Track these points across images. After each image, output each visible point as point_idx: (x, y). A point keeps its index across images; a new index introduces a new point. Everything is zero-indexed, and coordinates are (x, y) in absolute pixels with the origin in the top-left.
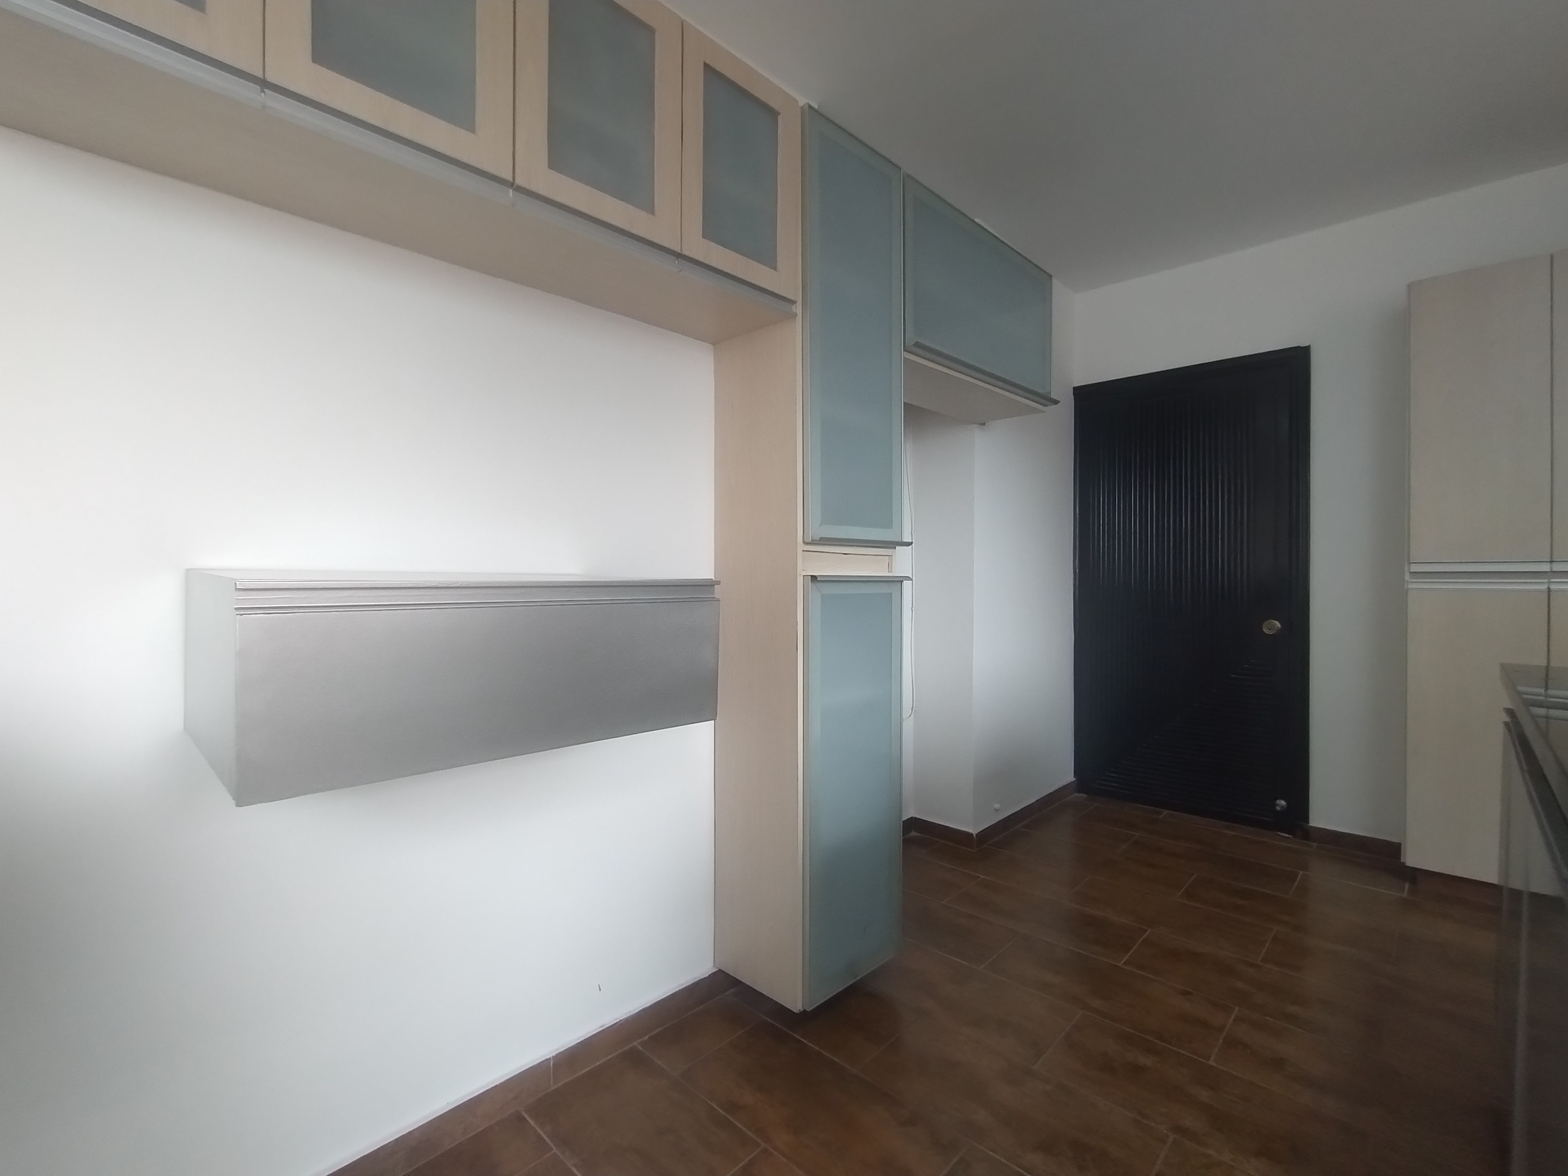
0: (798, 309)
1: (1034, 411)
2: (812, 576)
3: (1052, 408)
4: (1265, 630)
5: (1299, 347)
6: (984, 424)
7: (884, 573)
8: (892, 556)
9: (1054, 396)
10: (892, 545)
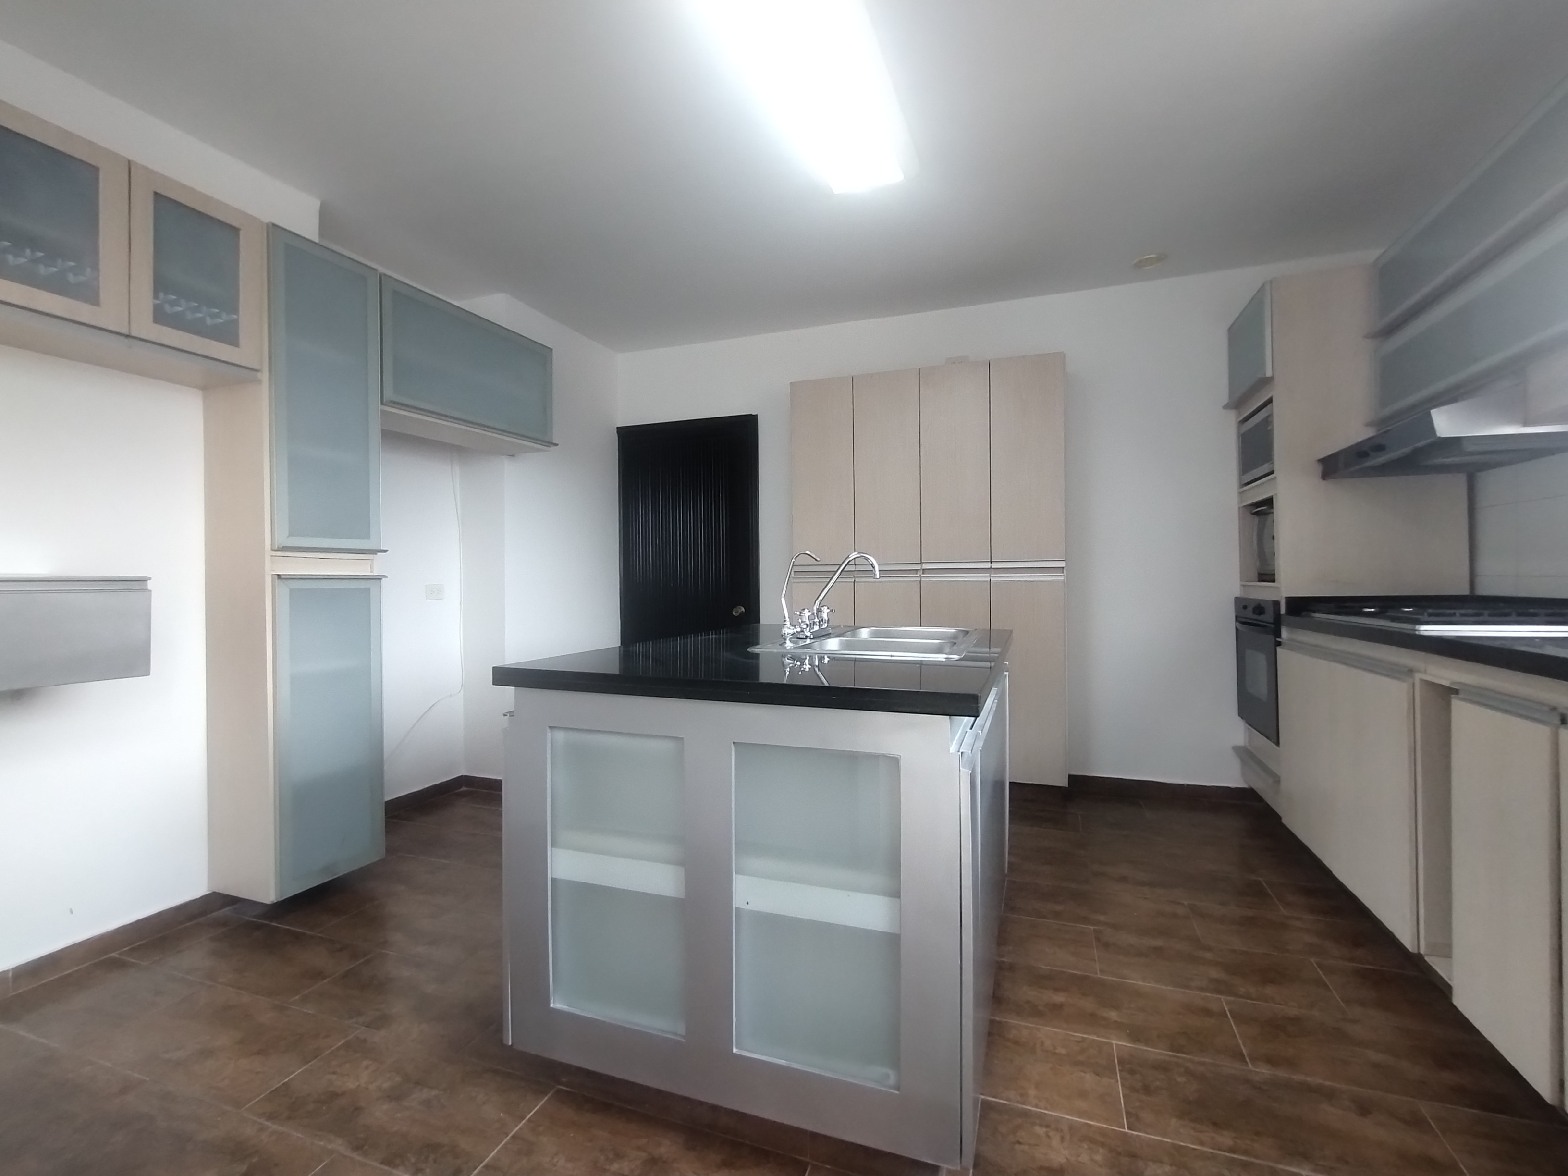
0: (265, 376)
1: (538, 450)
2: (278, 575)
3: (553, 448)
4: (734, 613)
5: (751, 415)
6: (513, 456)
7: (368, 573)
8: (373, 560)
9: (554, 442)
10: (374, 552)
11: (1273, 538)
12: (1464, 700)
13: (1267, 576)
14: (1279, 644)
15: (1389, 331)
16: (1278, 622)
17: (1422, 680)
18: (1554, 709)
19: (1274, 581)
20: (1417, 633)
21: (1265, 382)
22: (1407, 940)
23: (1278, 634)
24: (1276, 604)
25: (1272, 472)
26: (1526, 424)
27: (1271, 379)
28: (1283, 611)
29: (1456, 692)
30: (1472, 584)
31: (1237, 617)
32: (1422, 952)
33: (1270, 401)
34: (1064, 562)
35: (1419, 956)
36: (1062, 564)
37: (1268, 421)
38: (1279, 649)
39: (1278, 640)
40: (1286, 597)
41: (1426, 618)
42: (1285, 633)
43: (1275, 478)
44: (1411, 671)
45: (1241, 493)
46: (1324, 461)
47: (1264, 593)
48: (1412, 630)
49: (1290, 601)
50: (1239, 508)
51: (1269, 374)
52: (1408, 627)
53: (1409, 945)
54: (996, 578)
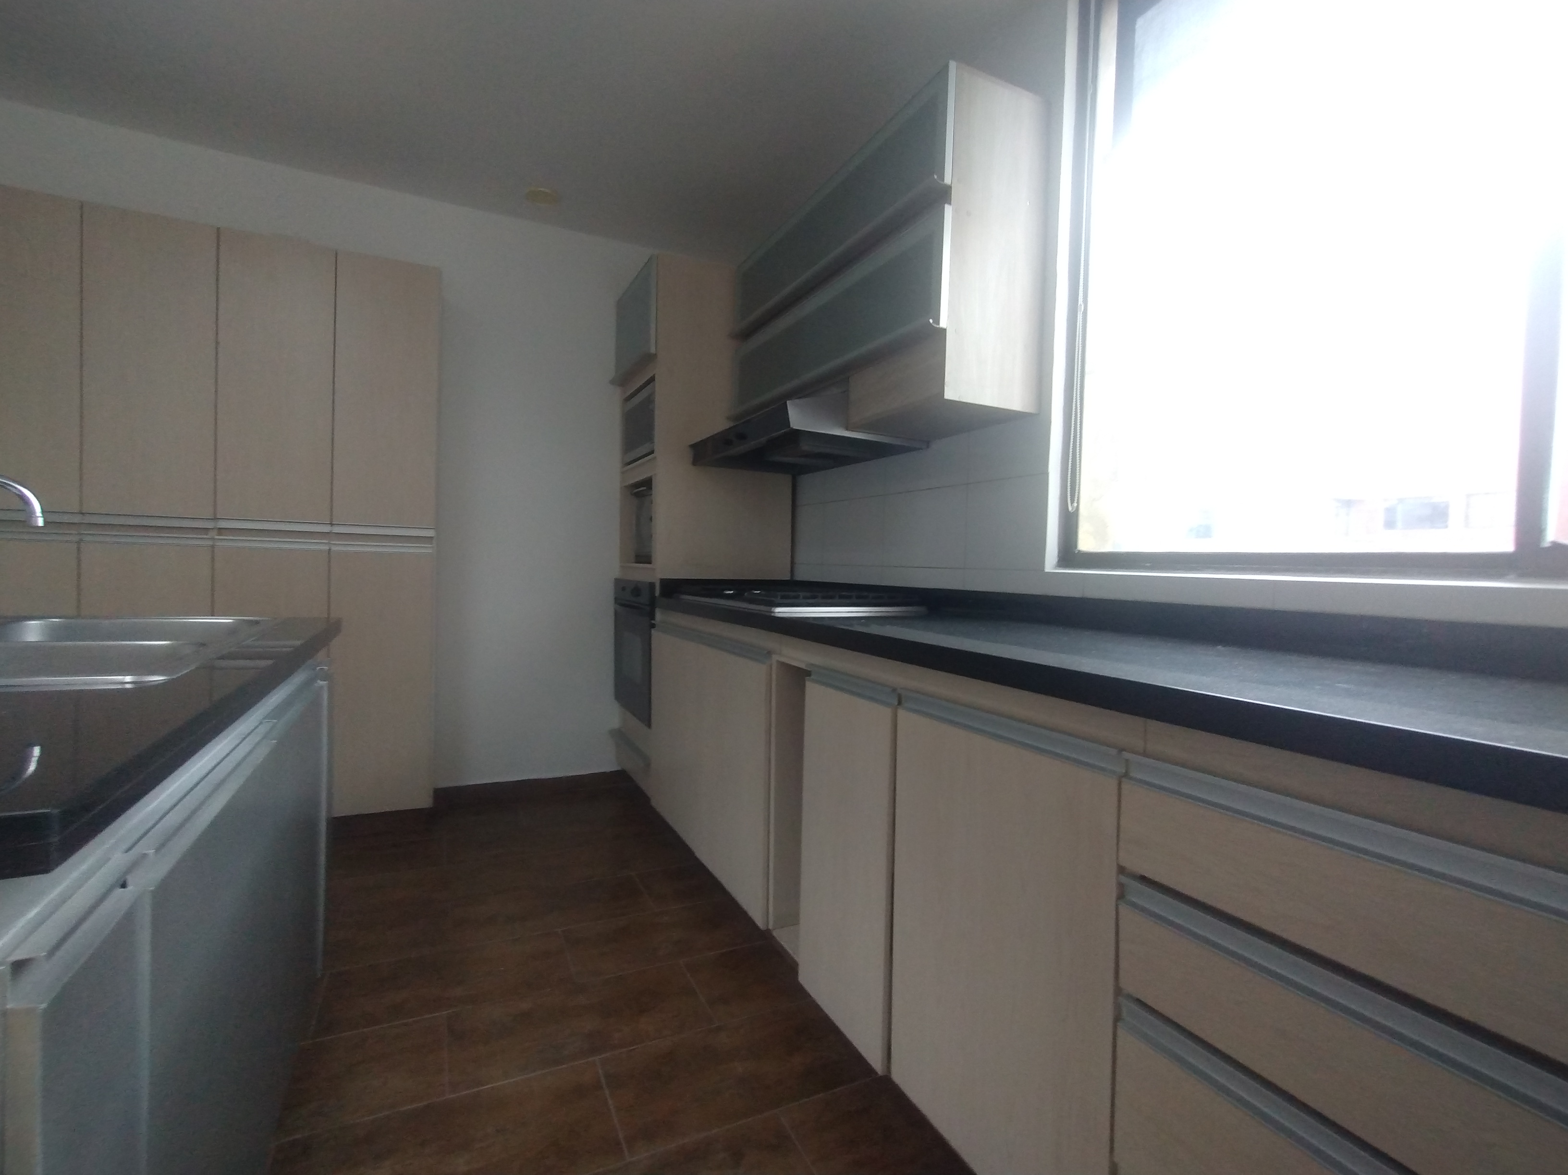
11: (651, 519)
12: (817, 682)
13: (644, 558)
14: (653, 626)
15: (747, 334)
16: (653, 604)
17: (778, 662)
18: (894, 690)
19: (650, 563)
20: (773, 615)
21: (649, 359)
22: (757, 914)
23: (652, 616)
24: (652, 585)
25: (652, 452)
26: (847, 428)
27: (655, 355)
28: (657, 593)
29: (808, 673)
30: (794, 570)
31: (616, 599)
32: (770, 927)
33: (652, 380)
34: (433, 530)
35: (767, 930)
36: (430, 533)
37: (650, 400)
38: (653, 631)
39: (653, 622)
40: (661, 580)
41: (779, 600)
42: (659, 616)
43: (655, 457)
44: (769, 653)
45: (623, 473)
46: (696, 447)
47: (641, 574)
48: (767, 612)
49: (663, 581)
50: (621, 488)
51: (653, 350)
52: (762, 608)
53: (760, 922)
54: (338, 547)
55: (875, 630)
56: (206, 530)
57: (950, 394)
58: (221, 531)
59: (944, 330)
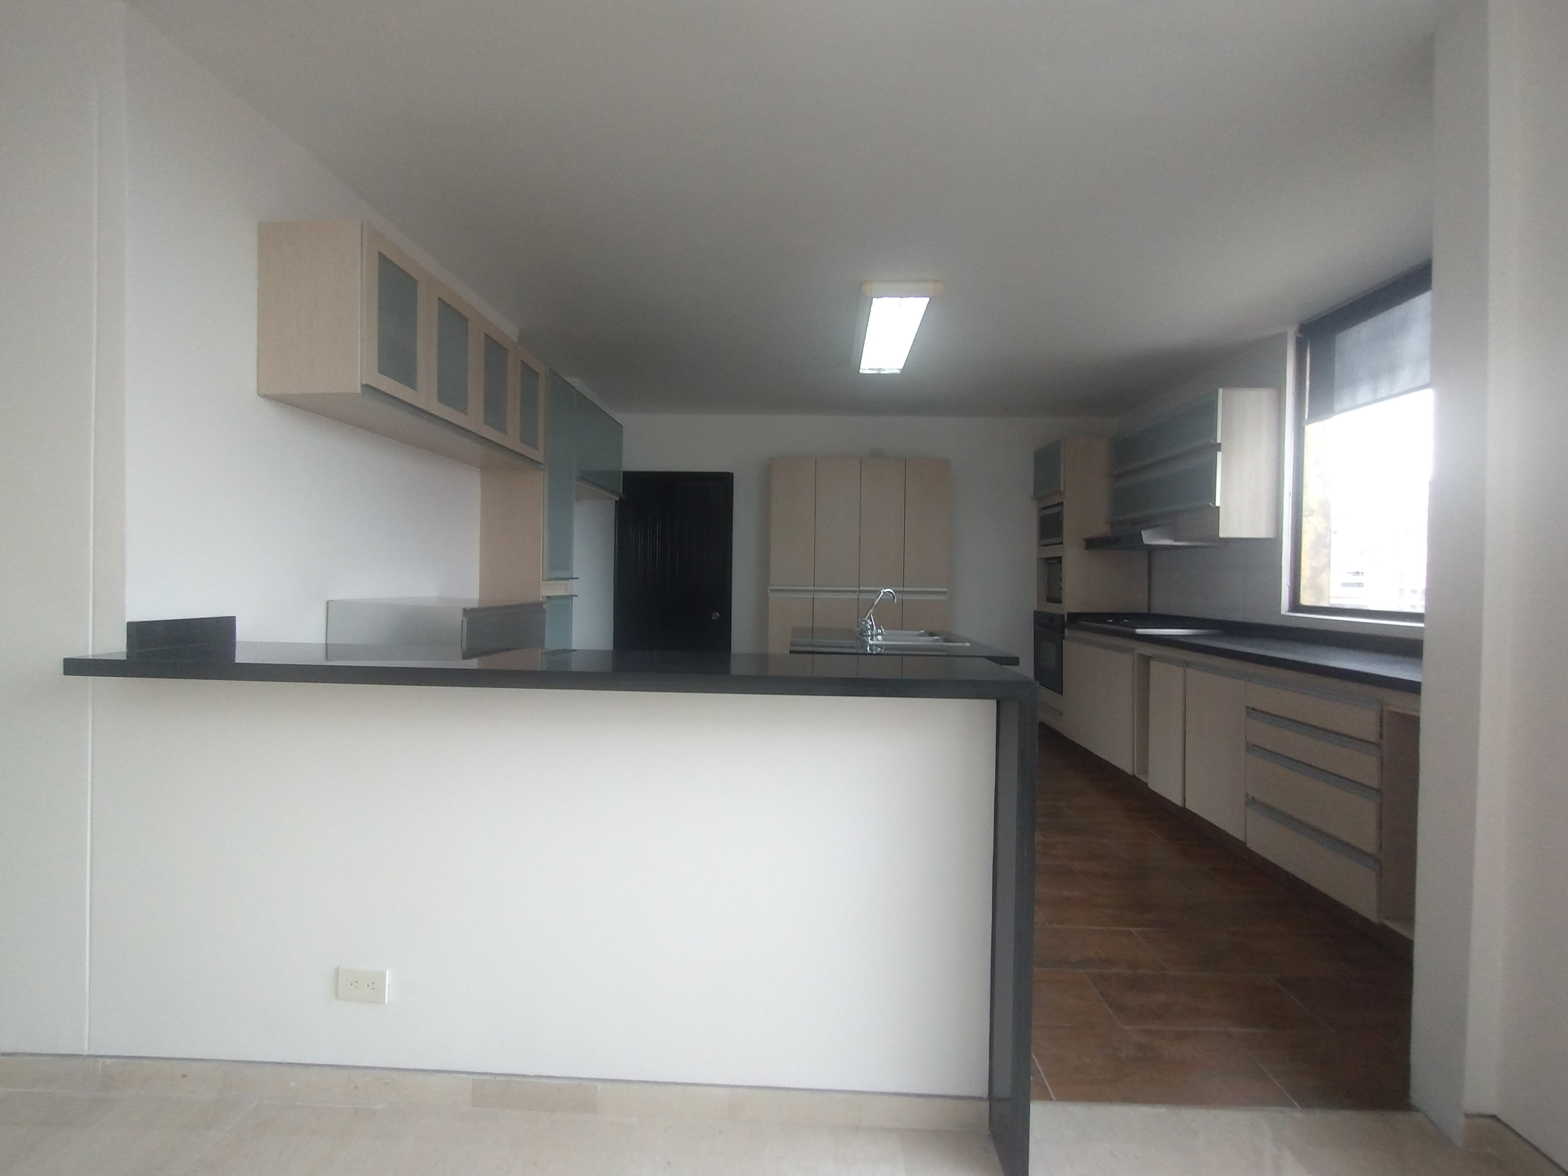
4: (713, 618)
11: (1061, 578)
12: (1156, 662)
13: (1054, 597)
14: (1064, 638)
15: (1118, 477)
16: (1063, 626)
17: (1136, 654)
19: (1060, 603)
20: (1135, 633)
21: (1058, 492)
22: (1128, 769)
23: (1063, 632)
24: (1062, 616)
25: (1061, 542)
26: (1175, 541)
27: (1064, 491)
28: (1066, 620)
29: (1153, 659)
30: (1149, 609)
31: (1034, 621)
32: (1135, 774)
33: (1061, 504)
34: (947, 588)
35: (1134, 777)
36: (946, 590)
37: (1059, 513)
38: (1063, 641)
39: (1063, 636)
40: (1067, 613)
41: (1139, 625)
42: (1066, 632)
43: (1064, 544)
44: (1133, 650)
45: (1039, 550)
46: (1086, 540)
47: (1054, 609)
48: (1133, 632)
49: (1069, 614)
50: (1038, 559)
51: (1062, 489)
52: (1130, 630)
53: (1129, 771)
54: (906, 597)
55: (1193, 641)
56: (855, 592)
57: (1222, 534)
58: (860, 591)
59: (1218, 508)
